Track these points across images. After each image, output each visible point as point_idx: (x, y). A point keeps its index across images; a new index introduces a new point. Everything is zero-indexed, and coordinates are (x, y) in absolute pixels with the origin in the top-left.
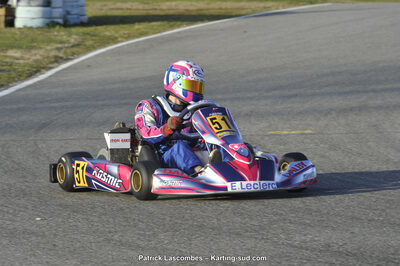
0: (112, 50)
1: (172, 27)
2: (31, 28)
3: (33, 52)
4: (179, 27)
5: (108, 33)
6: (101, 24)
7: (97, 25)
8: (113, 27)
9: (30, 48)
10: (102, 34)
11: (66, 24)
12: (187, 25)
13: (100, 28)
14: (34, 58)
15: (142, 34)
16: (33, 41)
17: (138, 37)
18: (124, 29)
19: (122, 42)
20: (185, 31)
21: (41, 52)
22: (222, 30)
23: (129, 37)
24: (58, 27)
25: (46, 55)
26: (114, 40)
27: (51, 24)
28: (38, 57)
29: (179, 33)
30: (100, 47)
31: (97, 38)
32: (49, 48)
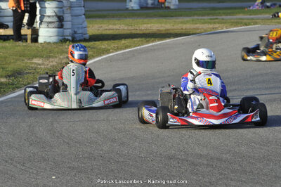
0: (106, 58)
1: (148, 42)
2: (49, 43)
3: (51, 60)
4: (153, 42)
5: (103, 47)
6: (99, 40)
7: (95, 41)
8: (106, 42)
9: (48, 57)
10: (99, 47)
11: (74, 40)
12: (159, 40)
13: (98, 43)
14: (51, 64)
15: (126, 47)
16: (50, 52)
17: (124, 49)
18: (114, 44)
19: (113, 52)
20: (157, 45)
21: (56, 60)
22: (183, 44)
23: (118, 49)
24: (68, 42)
25: (60, 61)
26: (107, 51)
27: (64, 41)
28: (55, 63)
29: (152, 46)
30: (98, 56)
31: (95, 50)
32: (62, 57)
